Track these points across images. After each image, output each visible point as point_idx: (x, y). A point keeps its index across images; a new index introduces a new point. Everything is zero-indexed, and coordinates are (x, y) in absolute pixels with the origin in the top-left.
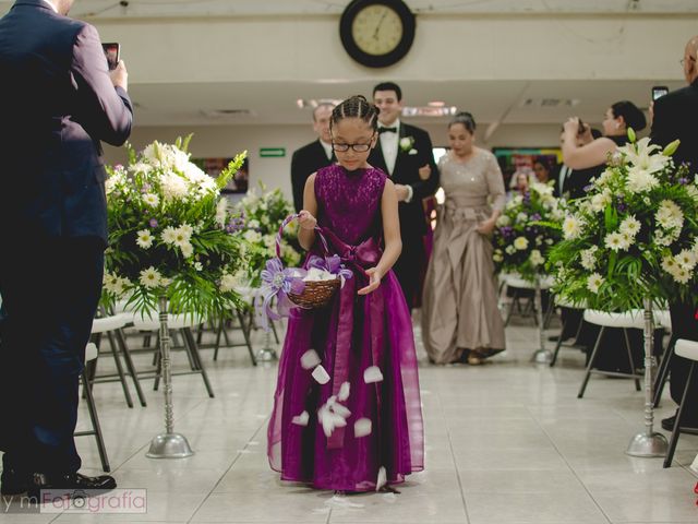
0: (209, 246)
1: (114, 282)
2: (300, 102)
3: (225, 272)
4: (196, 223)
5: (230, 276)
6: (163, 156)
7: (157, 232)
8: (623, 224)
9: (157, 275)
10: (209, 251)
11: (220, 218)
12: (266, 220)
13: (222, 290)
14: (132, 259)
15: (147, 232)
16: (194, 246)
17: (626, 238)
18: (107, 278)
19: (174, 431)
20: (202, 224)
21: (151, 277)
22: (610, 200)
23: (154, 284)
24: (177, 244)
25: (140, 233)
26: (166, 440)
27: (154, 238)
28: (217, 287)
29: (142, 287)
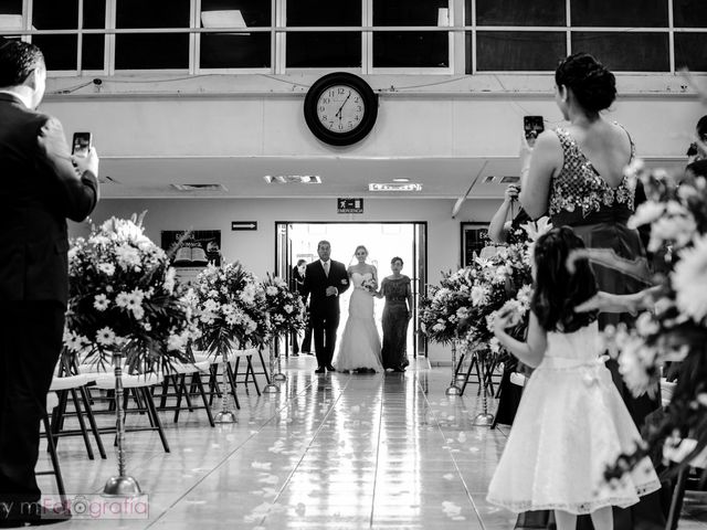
0: (158, 309)
1: (74, 340)
2: (268, 178)
3: (172, 332)
4: (146, 289)
5: (176, 336)
6: (120, 229)
7: (112, 297)
8: (521, 292)
9: (112, 334)
10: (157, 313)
11: (169, 285)
12: (225, 290)
13: (170, 348)
14: (90, 319)
15: (103, 297)
16: (145, 308)
17: (523, 304)
18: (67, 336)
19: (127, 473)
20: (152, 290)
21: (106, 336)
22: (510, 271)
23: (108, 342)
24: (130, 307)
25: (98, 298)
26: (119, 481)
27: (109, 301)
28: (165, 346)
29: (99, 344)
